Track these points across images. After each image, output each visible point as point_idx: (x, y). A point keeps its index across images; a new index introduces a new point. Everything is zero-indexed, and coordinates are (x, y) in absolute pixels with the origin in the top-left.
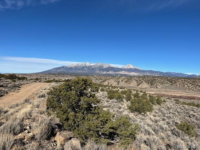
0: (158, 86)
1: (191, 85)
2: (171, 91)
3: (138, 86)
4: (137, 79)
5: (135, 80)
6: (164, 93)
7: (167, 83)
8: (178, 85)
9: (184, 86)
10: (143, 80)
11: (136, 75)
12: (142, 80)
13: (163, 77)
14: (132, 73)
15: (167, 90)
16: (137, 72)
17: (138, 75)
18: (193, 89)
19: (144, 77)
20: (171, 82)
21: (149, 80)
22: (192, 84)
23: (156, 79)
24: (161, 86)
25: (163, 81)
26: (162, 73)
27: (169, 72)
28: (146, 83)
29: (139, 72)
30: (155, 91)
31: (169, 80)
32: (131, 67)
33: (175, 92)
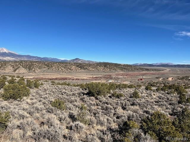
0: (36, 71)
1: (64, 68)
2: (48, 75)
3: (14, 72)
4: (13, 64)
5: (10, 65)
6: (42, 76)
7: (45, 67)
8: (54, 69)
9: (59, 69)
10: (20, 65)
11: (11, 60)
12: (19, 65)
13: (40, 62)
14: (7, 57)
15: (45, 74)
16: (12, 57)
17: (14, 60)
18: (65, 71)
19: (21, 62)
20: (48, 66)
21: (27, 65)
22: (65, 68)
23: (34, 64)
24: (39, 70)
25: (41, 66)
26: (39, 58)
27: (46, 58)
28: (24, 68)
29: (15, 56)
30: (33, 75)
31: (46, 65)
32: (5, 50)
33: (52, 75)
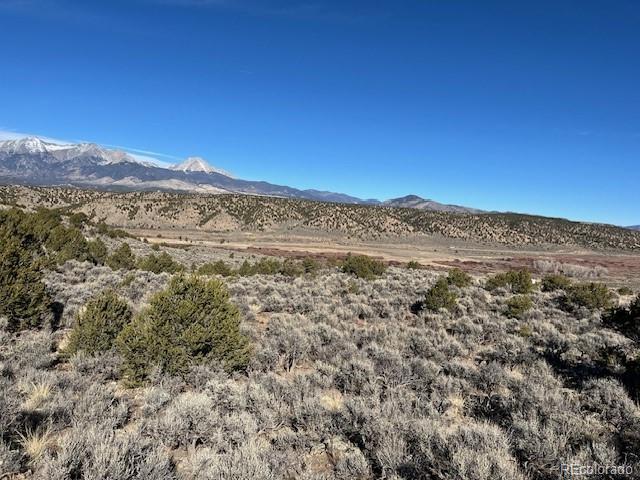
0: (265, 227)
1: (355, 223)
2: (300, 241)
3: (200, 225)
4: (204, 202)
5: (195, 204)
6: (278, 245)
7: (296, 218)
8: (324, 225)
9: (338, 226)
10: (223, 206)
12: (220, 207)
13: (286, 200)
14: (205, 186)
15: (291, 237)
18: (359, 233)
19: (229, 197)
20: (306, 215)
21: (243, 208)
22: (359, 222)
23: (266, 205)
24: (276, 226)
25: (285, 213)
26: (294, 191)
27: (315, 191)
28: (232, 215)
30: (254, 240)
31: (301, 210)
32: (203, 166)
33: (311, 244)
